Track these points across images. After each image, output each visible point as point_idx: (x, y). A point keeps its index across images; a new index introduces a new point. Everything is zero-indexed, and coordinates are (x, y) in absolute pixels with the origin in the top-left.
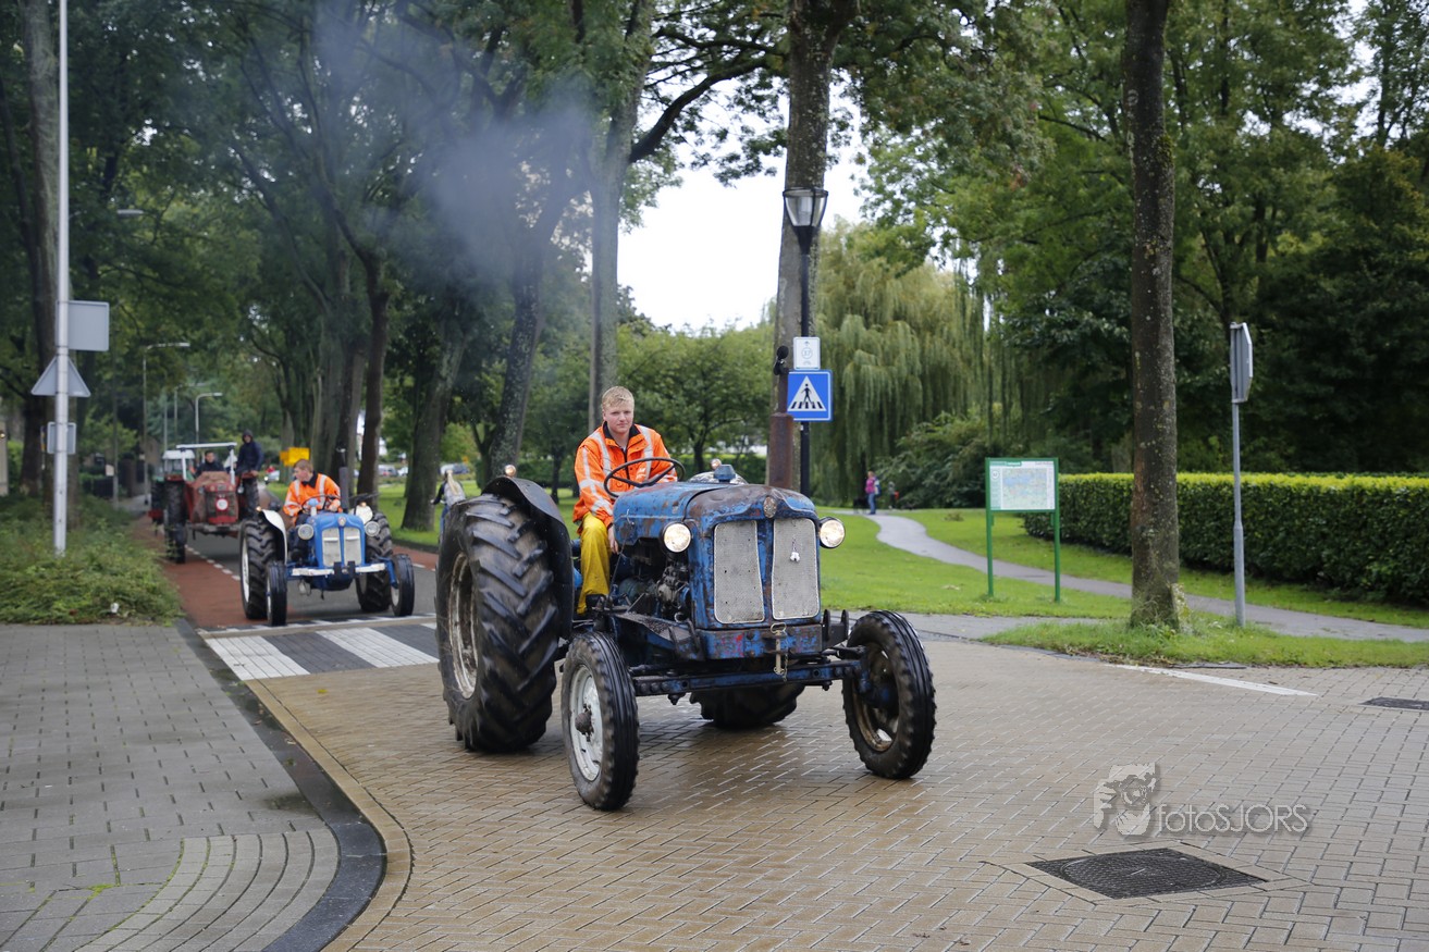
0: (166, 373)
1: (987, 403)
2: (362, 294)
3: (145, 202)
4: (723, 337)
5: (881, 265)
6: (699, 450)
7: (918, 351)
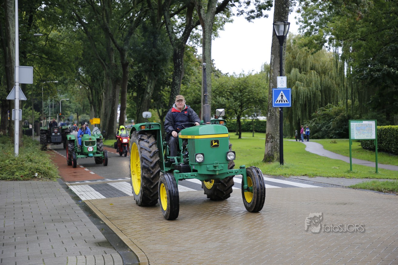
0: (50, 92)
1: (346, 100)
2: (119, 63)
3: (42, 31)
4: (247, 77)
5: (306, 50)
6: (239, 118)
7: (319, 81)
